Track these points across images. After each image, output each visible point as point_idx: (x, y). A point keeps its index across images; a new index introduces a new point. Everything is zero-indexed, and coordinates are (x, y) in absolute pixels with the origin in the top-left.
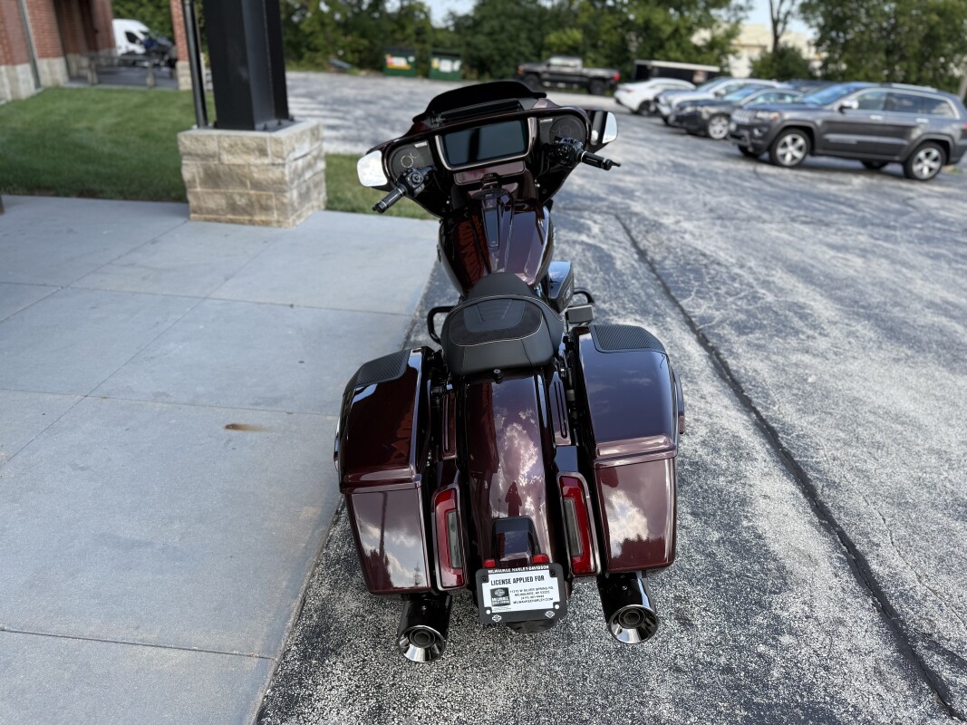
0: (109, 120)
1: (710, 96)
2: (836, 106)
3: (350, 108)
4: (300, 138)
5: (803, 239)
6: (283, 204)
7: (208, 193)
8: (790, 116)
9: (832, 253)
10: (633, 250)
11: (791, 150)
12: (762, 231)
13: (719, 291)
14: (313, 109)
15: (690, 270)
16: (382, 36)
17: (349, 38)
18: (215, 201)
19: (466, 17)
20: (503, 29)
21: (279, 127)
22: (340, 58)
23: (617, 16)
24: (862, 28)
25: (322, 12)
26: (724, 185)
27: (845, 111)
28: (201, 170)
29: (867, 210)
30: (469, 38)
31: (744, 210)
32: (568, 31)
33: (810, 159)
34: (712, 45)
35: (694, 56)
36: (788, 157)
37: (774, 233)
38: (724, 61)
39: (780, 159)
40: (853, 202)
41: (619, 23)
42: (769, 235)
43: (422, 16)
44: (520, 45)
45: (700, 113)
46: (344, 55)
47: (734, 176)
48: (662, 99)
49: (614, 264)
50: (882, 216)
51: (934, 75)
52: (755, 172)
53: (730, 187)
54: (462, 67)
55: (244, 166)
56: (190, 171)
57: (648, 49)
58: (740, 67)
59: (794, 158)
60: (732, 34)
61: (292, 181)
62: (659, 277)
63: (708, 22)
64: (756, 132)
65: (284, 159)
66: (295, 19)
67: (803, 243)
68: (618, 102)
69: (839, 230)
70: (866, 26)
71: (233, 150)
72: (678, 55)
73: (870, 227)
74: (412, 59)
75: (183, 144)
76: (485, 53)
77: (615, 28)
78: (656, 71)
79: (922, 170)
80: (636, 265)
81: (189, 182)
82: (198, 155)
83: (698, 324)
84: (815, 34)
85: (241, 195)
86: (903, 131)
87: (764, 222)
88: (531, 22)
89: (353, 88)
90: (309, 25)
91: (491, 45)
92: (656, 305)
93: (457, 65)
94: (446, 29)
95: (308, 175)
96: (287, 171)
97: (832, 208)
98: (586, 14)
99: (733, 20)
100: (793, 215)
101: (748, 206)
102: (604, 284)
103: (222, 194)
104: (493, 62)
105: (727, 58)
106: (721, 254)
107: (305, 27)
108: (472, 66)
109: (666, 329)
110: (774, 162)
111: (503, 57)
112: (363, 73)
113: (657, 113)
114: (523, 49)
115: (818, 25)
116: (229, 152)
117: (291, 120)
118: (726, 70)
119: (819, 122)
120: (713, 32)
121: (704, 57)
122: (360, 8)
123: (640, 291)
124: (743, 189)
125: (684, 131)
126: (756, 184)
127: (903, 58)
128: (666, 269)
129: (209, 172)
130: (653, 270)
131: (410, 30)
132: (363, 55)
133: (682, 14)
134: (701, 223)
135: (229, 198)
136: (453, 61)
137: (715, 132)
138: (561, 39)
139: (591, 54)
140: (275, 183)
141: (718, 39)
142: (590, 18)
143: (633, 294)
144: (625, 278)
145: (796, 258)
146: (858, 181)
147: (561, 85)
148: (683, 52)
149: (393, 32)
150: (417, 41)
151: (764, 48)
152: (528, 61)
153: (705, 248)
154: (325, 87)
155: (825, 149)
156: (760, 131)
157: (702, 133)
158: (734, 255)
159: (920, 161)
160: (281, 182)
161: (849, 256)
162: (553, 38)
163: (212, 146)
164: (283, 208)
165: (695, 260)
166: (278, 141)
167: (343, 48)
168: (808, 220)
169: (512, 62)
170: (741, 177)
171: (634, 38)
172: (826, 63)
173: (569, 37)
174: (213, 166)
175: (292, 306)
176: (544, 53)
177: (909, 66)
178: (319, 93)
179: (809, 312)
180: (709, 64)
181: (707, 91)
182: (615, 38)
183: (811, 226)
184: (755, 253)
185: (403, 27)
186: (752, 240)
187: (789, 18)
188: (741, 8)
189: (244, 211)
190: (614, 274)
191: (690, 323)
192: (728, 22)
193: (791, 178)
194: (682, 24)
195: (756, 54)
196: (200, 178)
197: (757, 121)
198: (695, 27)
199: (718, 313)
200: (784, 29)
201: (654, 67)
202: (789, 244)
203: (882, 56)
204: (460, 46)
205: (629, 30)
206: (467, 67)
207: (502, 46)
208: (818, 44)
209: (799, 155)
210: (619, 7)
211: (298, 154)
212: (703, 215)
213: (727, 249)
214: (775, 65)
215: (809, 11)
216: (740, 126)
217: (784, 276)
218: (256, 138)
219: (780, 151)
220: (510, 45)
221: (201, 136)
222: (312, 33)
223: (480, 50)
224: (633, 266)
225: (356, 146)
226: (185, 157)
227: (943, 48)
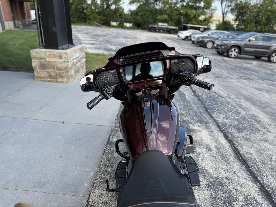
0: (22, 41)
1: (206, 35)
2: (248, 40)
3: (99, 38)
4: (75, 52)
5: (246, 86)
6: (68, 75)
7: (41, 71)
8: (233, 42)
9: (257, 92)
10: (191, 91)
11: (234, 53)
12: (232, 82)
13: (225, 110)
14: (87, 38)
15: (212, 100)
16: (109, 16)
17: (100, 17)
18: (44, 74)
19: (134, 11)
20: (145, 14)
21: (68, 48)
22: (97, 22)
23: (178, 11)
24: (248, 16)
25: (92, 9)
26: (215, 65)
27: (251, 41)
28: (39, 63)
29: (262, 74)
30: (135, 17)
31: (224, 74)
32: (164, 15)
33: (239, 55)
34: (205, 20)
35: (200, 23)
36: (233, 55)
37: (236, 83)
38: (209, 25)
39: (230, 56)
40: (256, 71)
41: (178, 13)
42: (235, 84)
43: (121, 11)
44: (150, 19)
45: (204, 40)
46: (99, 21)
47: (217, 61)
48: (192, 36)
49: (186, 97)
50: (267, 76)
51: (269, 29)
52: (223, 60)
53: (217, 65)
54: (133, 25)
55: (54, 62)
56: (35, 63)
57: (187, 21)
58: (213, 26)
59: (234, 55)
60: (211, 17)
61: (72, 67)
62: (202, 103)
63: (204, 14)
64: (223, 47)
65: (68, 60)
66: (85, 11)
67: (247, 87)
68: (179, 36)
69: (256, 82)
70: (250, 15)
71: (50, 56)
72: (195, 23)
73: (265, 81)
74: (118, 23)
75: (32, 54)
76: (139, 21)
77: (177, 15)
78: (189, 27)
79: (274, 59)
80: (194, 98)
81: (34, 67)
82: (38, 58)
83: (222, 127)
84: (235, 17)
85: (53, 72)
86: (268, 48)
87: (231, 79)
88: (153, 13)
89: (100, 31)
90: (89, 13)
91: (141, 19)
92: (204, 118)
93: (131, 25)
94: (128, 14)
95: (78, 64)
96: (69, 64)
97: (251, 73)
98: (169, 11)
99: (211, 13)
100: (240, 76)
101: (225, 73)
102: (183, 107)
103: (46, 72)
104: (142, 24)
105: (209, 24)
106: (221, 92)
107: (87, 13)
108: (136, 25)
109: (211, 130)
110: (228, 56)
111: (145, 23)
112: (104, 26)
113: (191, 40)
114: (150, 20)
115: (236, 15)
116: (49, 57)
117: (74, 45)
118: (209, 27)
119: (242, 44)
120: (205, 16)
121: (203, 23)
122: (103, 8)
123: (197, 110)
124: (222, 66)
125: (199, 45)
126: (225, 64)
127: (260, 24)
128: (204, 99)
129: (42, 64)
130: (200, 100)
131: (118, 14)
132: (104, 21)
133: (196, 11)
134: (211, 79)
135: (49, 73)
136: (130, 24)
137: (208, 46)
138: (161, 18)
139: (170, 22)
140: (65, 68)
141: (207, 18)
142: (170, 12)
143: (195, 112)
144: (190, 104)
145: (246, 94)
146: (255, 63)
147: (161, 31)
148: (197, 22)
149: (113, 15)
150: (120, 18)
151: (219, 21)
152: (152, 24)
153: (215, 90)
154: (92, 31)
155: (244, 52)
156: (224, 47)
157: (205, 46)
158: (226, 93)
159: (273, 57)
160: (67, 68)
161: (264, 93)
162: (159, 17)
163: (43, 55)
164: (68, 77)
165: (213, 95)
166: (66, 54)
167: (98, 19)
168: (245, 78)
169: (147, 24)
170: (219, 61)
171: (182, 18)
172: (238, 25)
173: (164, 17)
174: (43, 62)
175: (63, 122)
176: (157, 22)
177: (262, 27)
178: (90, 33)
179: (259, 119)
180: (204, 25)
181: (206, 34)
182: (177, 18)
183: (247, 80)
184: (232, 92)
185: (116, 14)
186: (230, 86)
187: (227, 13)
188: (213, 10)
189: (54, 78)
190: (187, 102)
191: (219, 126)
192: (209, 13)
193: (234, 62)
194: (196, 14)
195: (218, 23)
196: (38, 66)
197: (223, 44)
198: (200, 15)
199: (227, 121)
200: (226, 16)
201: (188, 26)
202: (242, 88)
203: (254, 24)
204: (132, 19)
205: (181, 15)
206: (134, 25)
207: (144, 20)
208: (235, 20)
209: (236, 54)
210: (178, 9)
211: (74, 58)
212: (211, 76)
213: (222, 90)
214: (223, 26)
215: (233, 11)
216: (218, 45)
217: (245, 102)
218: (58, 52)
219: (230, 53)
220: (147, 19)
221: (39, 51)
222: (89, 15)
223: (138, 20)
224: (192, 98)
225: (99, 50)
226: (33, 59)
227: (272, 22)
